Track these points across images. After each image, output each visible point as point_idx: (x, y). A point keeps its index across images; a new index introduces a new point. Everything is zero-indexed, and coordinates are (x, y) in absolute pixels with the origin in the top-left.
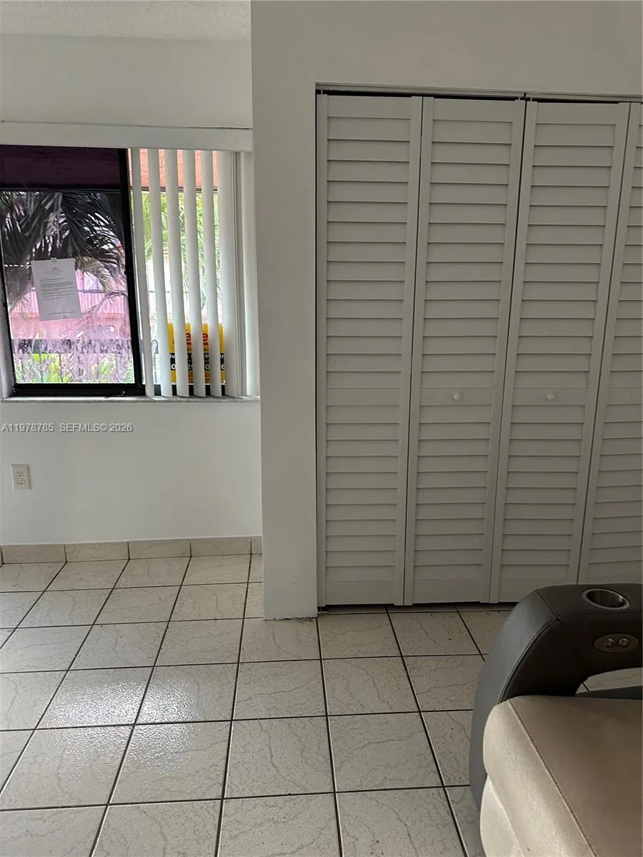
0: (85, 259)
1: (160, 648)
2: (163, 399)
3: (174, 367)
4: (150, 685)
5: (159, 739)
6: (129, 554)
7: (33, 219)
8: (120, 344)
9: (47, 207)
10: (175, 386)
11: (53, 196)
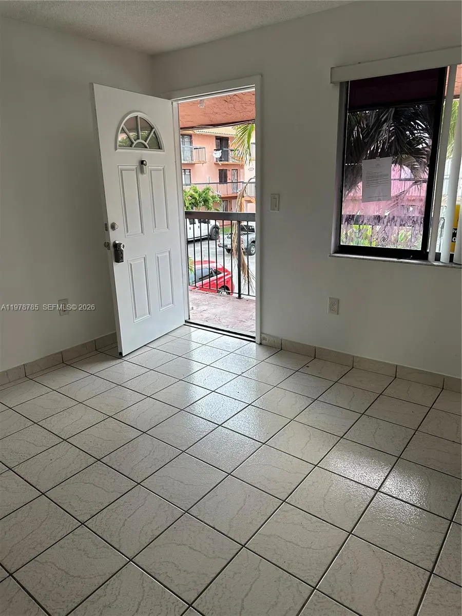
0: (404, 156)
1: (406, 447)
2: (441, 264)
3: (455, 239)
4: (394, 469)
5: (393, 508)
6: (396, 374)
7: (372, 129)
8: (415, 220)
9: (383, 119)
10: (453, 254)
11: (388, 111)
